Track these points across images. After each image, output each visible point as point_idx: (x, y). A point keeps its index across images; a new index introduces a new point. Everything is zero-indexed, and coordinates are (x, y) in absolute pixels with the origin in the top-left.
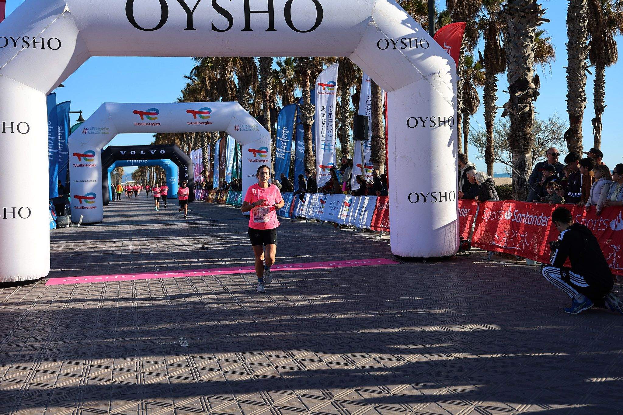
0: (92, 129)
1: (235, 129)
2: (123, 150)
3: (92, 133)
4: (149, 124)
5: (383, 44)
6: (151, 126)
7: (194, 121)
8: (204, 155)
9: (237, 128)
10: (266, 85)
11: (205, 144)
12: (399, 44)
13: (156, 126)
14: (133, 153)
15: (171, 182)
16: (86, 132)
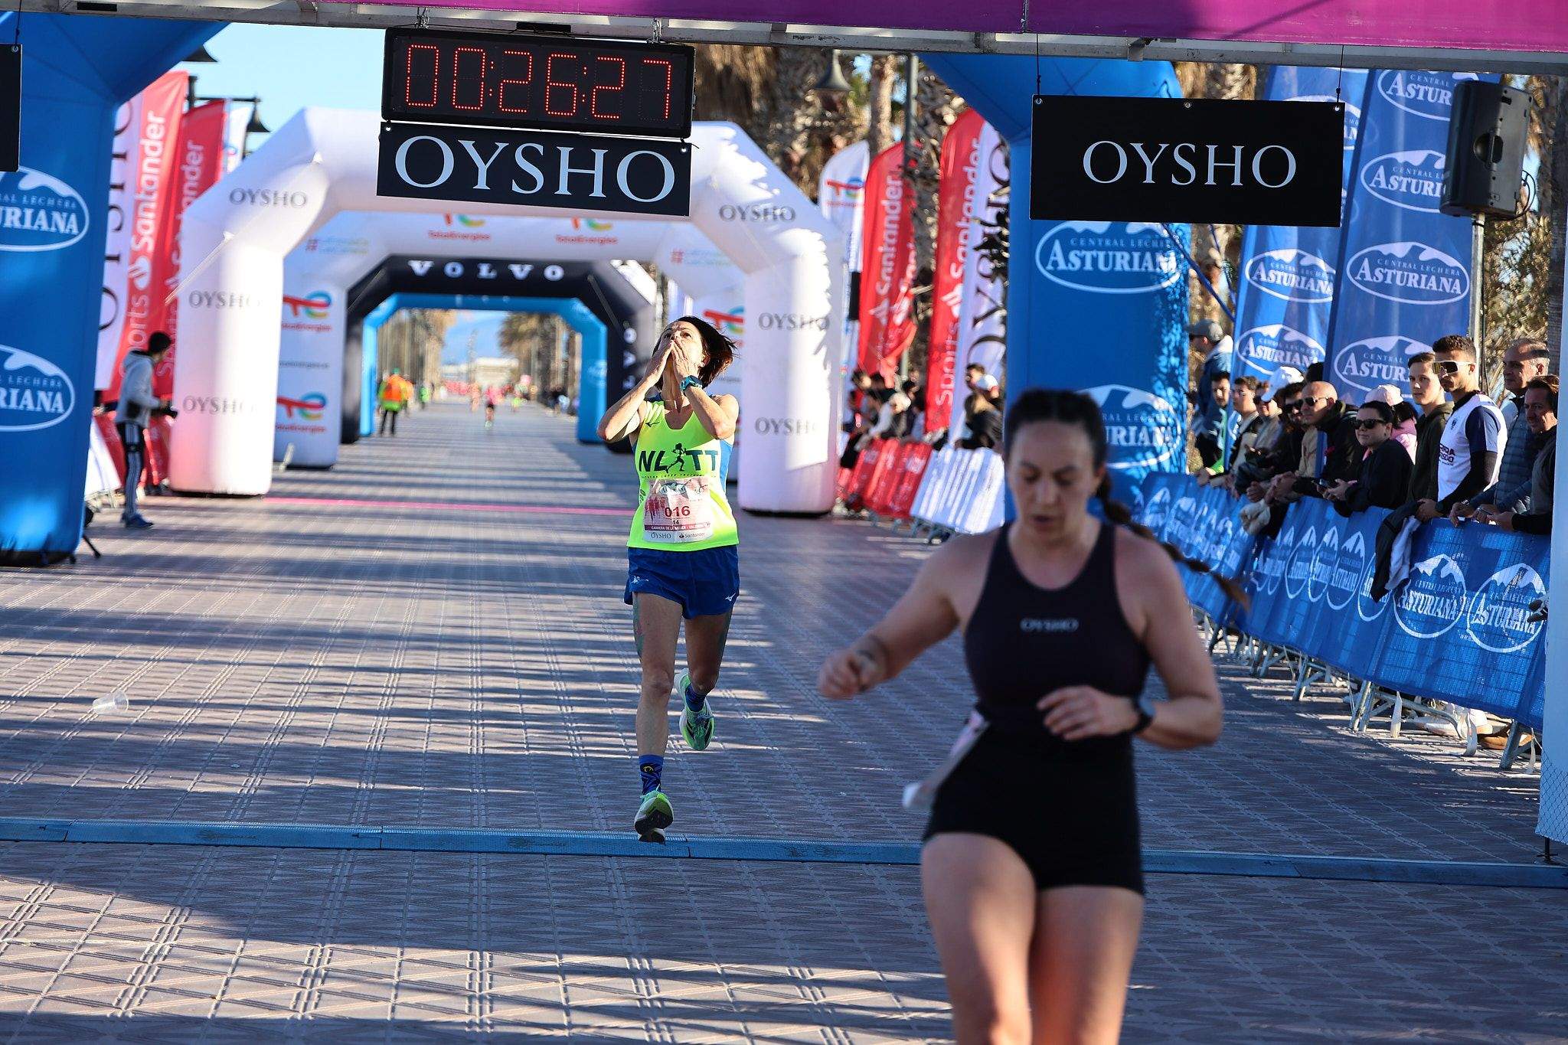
0: (329, 240)
1: (673, 260)
3: (328, 250)
4: (465, 237)
5: (728, 213)
6: (468, 242)
7: (573, 233)
9: (678, 257)
10: (794, 134)
12: (749, 215)
13: (479, 242)
16: (314, 248)
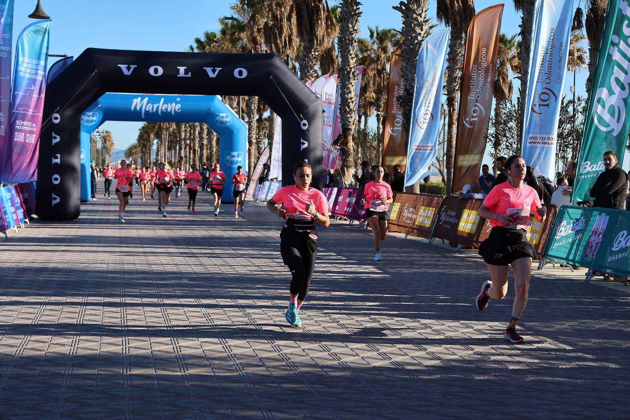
2: (129, 63)
8: (346, 91)
11: (351, 61)
14: (156, 71)
15: (232, 162)
